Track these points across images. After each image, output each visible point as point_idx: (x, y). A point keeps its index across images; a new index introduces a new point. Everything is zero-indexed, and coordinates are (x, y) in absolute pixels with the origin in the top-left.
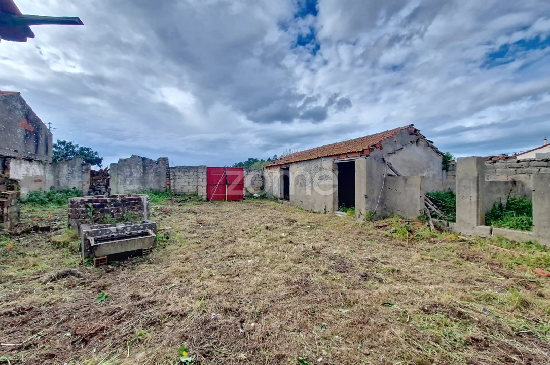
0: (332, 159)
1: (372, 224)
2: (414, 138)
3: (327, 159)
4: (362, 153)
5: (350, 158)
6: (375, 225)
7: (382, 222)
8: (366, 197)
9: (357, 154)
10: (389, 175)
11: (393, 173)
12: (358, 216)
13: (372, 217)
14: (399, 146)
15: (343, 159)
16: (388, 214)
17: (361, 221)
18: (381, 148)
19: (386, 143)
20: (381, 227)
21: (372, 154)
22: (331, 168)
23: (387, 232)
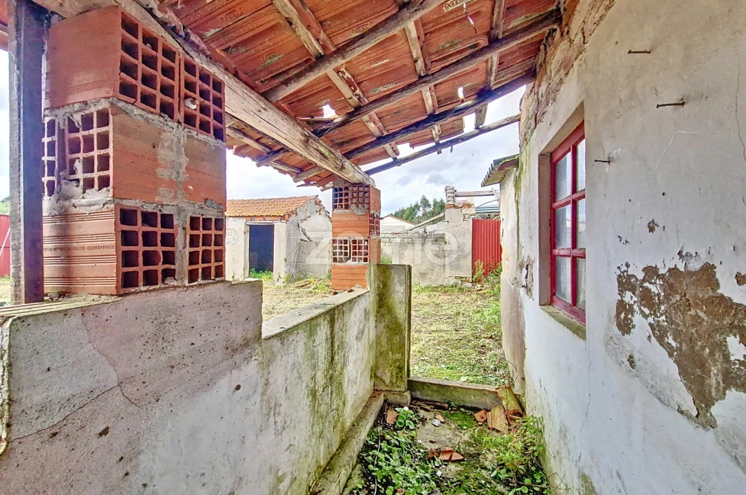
0: (245, 220)
1: (293, 286)
2: (317, 208)
3: (237, 219)
4: (282, 218)
5: (268, 221)
6: (296, 285)
7: (301, 283)
8: (286, 261)
9: (277, 218)
10: (302, 240)
11: (306, 239)
12: (276, 280)
13: (290, 279)
14: (308, 214)
15: (257, 222)
16: (302, 276)
17: (280, 284)
18: (297, 214)
19: (300, 210)
20: (303, 286)
21: (290, 219)
22: (243, 230)
23: (311, 289)
